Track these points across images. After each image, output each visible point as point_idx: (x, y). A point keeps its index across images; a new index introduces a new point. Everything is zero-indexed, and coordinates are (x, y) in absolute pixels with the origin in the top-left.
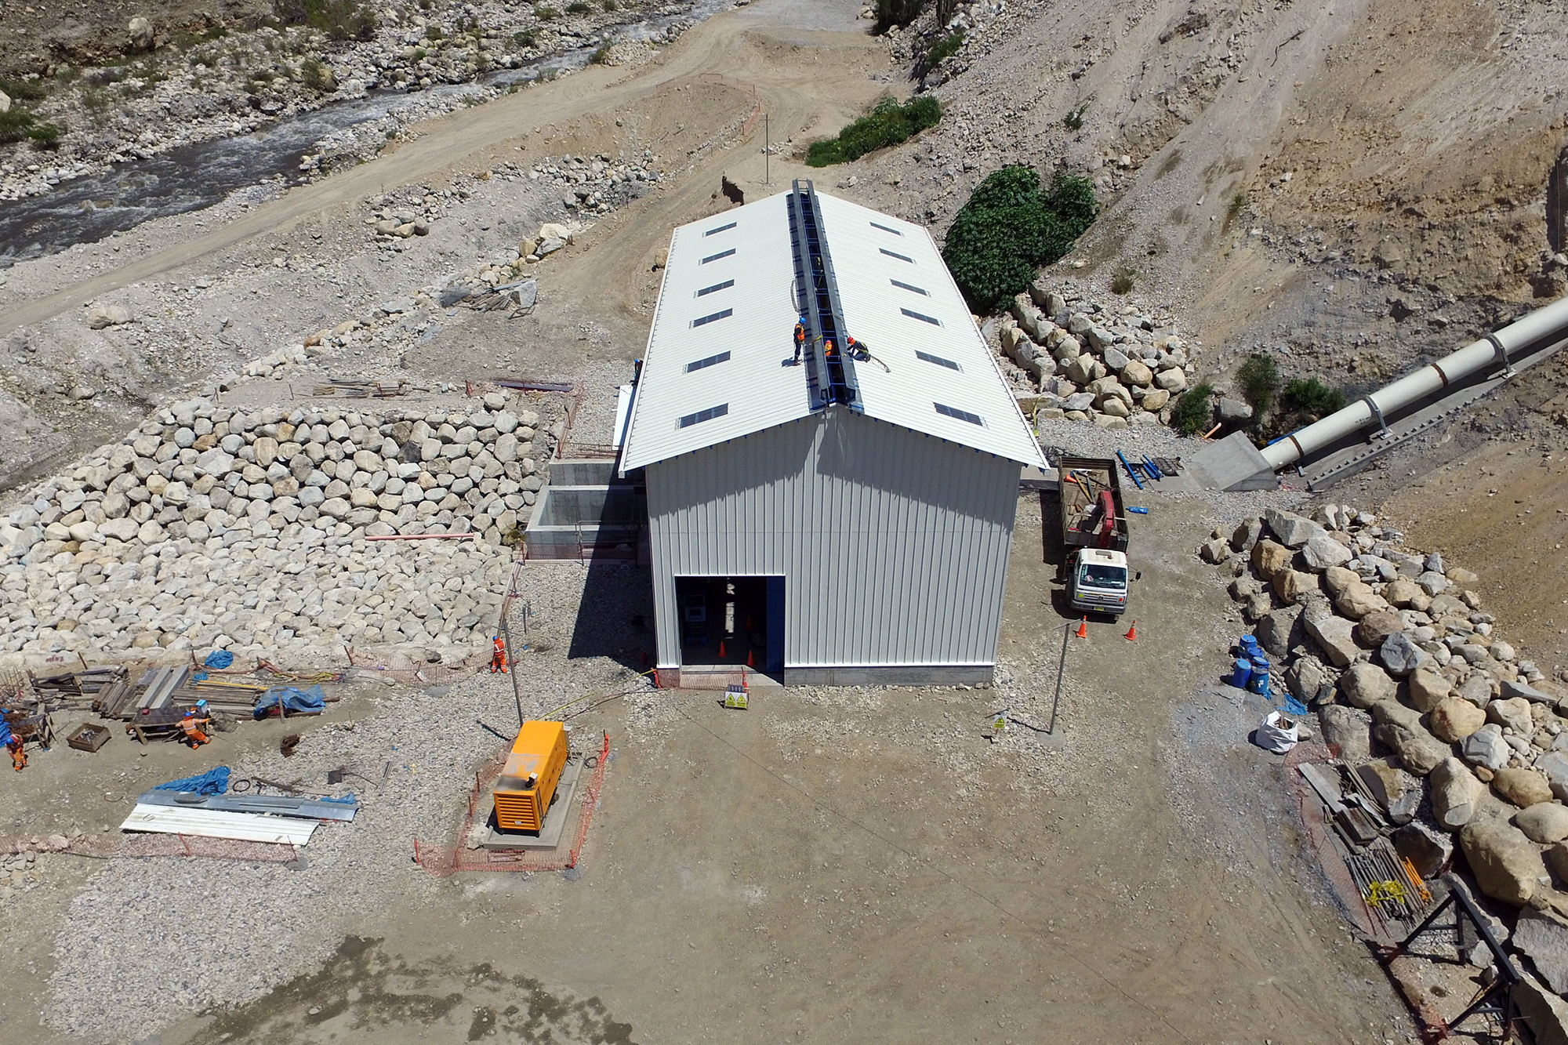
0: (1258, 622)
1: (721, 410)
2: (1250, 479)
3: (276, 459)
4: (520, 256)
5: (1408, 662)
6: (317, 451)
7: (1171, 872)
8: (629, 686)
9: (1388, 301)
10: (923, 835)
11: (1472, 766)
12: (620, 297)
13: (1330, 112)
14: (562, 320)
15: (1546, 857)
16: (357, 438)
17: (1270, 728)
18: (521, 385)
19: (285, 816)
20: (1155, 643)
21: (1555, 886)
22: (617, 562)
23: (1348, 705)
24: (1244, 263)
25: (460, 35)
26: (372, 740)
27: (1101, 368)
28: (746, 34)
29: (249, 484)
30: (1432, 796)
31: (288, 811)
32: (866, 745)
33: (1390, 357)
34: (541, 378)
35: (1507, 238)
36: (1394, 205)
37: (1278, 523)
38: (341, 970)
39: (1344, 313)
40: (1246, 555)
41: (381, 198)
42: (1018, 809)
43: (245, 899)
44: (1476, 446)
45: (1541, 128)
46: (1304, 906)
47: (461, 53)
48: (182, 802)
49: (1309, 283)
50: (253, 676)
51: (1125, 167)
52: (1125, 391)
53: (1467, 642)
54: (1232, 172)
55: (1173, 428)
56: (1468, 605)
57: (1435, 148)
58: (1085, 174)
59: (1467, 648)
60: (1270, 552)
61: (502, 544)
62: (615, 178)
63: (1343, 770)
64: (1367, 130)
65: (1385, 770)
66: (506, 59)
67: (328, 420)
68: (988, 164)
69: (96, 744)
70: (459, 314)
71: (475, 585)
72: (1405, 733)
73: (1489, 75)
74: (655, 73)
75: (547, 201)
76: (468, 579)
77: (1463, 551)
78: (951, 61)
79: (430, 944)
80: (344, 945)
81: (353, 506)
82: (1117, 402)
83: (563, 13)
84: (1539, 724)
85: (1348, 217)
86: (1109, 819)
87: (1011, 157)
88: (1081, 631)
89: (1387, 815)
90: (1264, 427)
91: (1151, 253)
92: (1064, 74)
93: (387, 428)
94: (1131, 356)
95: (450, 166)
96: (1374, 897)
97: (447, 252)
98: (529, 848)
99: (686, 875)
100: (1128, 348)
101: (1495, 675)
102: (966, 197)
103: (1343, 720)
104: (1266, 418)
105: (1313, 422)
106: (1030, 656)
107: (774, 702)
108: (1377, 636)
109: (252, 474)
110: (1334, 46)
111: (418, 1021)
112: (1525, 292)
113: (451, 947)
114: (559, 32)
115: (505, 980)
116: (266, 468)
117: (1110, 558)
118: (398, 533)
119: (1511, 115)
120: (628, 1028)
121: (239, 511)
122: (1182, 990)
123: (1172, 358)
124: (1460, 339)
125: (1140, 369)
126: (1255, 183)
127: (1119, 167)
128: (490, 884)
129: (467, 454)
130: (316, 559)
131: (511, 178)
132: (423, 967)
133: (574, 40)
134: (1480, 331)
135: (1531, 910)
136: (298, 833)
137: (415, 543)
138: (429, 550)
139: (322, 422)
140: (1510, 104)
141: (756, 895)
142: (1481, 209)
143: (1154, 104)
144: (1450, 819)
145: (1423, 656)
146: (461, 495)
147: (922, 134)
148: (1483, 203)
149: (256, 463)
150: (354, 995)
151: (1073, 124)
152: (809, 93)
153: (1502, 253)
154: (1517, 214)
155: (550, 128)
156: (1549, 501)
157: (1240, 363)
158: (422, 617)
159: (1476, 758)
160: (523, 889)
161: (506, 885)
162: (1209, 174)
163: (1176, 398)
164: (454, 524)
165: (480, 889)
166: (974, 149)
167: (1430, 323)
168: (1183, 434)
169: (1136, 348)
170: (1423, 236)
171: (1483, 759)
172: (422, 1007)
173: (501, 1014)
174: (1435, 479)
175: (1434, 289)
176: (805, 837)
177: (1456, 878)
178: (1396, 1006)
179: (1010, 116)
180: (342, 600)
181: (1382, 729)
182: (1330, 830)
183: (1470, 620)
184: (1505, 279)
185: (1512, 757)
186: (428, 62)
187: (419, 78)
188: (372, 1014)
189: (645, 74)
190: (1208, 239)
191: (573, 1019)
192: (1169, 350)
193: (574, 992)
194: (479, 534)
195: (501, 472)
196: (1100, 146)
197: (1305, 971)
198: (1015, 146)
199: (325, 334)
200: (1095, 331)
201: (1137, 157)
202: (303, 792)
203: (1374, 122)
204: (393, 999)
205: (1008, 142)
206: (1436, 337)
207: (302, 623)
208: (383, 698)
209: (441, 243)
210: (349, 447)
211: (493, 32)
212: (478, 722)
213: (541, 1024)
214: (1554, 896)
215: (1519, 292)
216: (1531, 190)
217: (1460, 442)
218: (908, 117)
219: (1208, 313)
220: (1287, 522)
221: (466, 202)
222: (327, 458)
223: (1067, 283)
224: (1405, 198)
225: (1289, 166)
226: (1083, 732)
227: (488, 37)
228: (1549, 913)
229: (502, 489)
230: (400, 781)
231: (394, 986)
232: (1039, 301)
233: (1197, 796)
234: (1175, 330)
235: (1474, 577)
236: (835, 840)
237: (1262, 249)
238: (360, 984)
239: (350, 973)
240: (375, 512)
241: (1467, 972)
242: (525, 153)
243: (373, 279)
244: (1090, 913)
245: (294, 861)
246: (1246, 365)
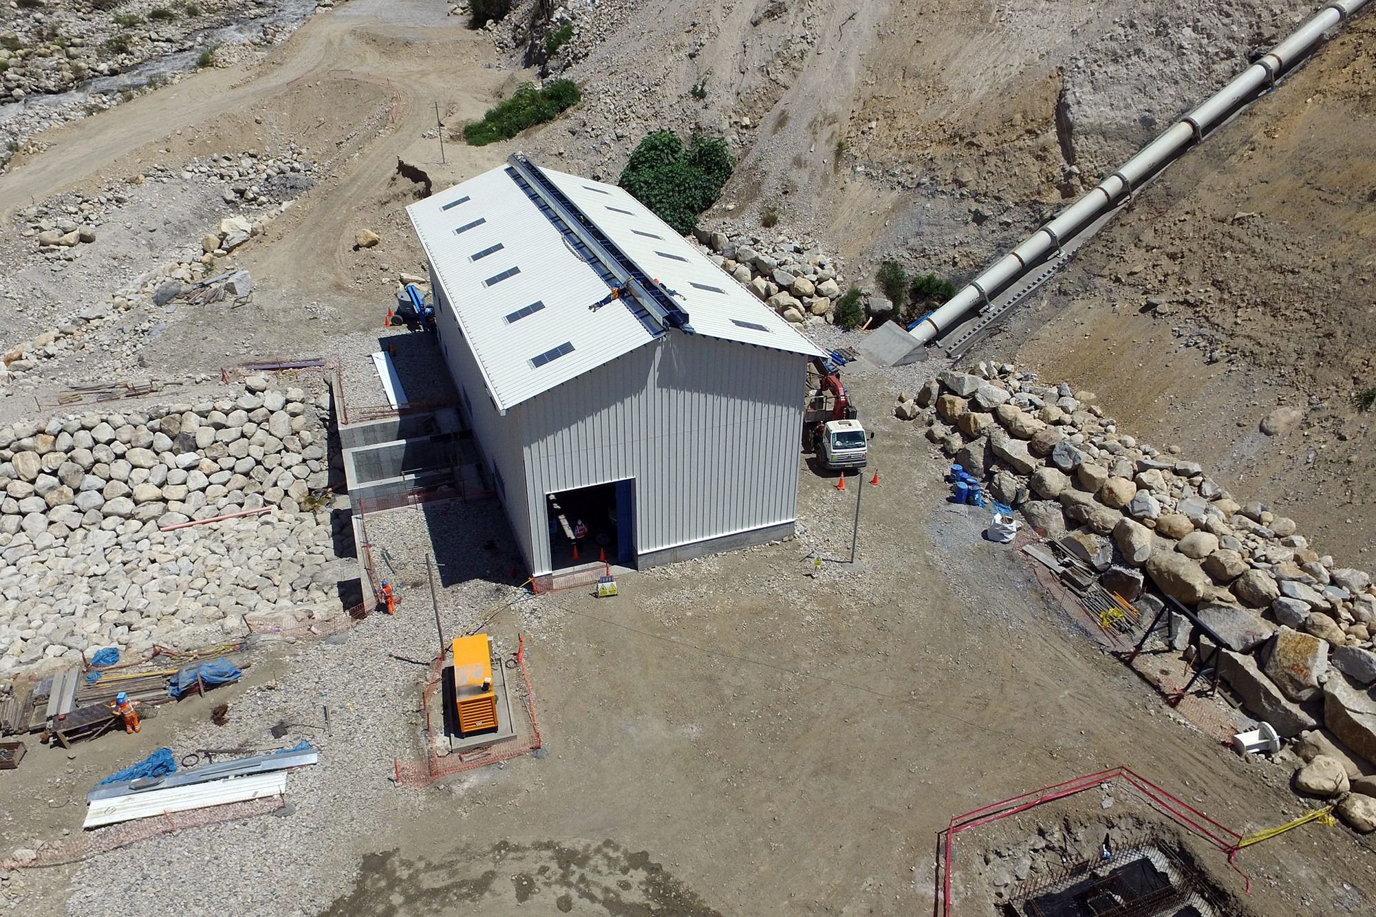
0: (955, 455)
1: (567, 348)
2: (909, 355)
3: (41, 471)
4: (205, 252)
5: (1074, 460)
6: (85, 458)
7: (974, 639)
8: (509, 599)
9: (970, 211)
10: (796, 656)
11: (1140, 520)
12: (332, 277)
13: (891, 74)
14: (284, 304)
15: (1203, 566)
16: (126, 437)
17: (998, 525)
18: (277, 366)
19: (250, 774)
20: (893, 483)
21: (1215, 584)
22: (447, 501)
23: (1041, 499)
24: (858, 194)
25: (41, 45)
26: (298, 693)
27: (773, 286)
28: (353, 32)
29: (17, 499)
30: (1120, 547)
31: (251, 770)
32: (722, 601)
33: (980, 252)
34: (289, 357)
35: (1038, 157)
36: (957, 140)
37: (952, 381)
38: (374, 884)
39: (942, 223)
40: (932, 409)
41: (35, 209)
42: (853, 621)
43: (247, 853)
44: (1066, 306)
45: (1043, 77)
46: (1066, 640)
47: (51, 62)
48: (138, 789)
49: (911, 204)
50: (150, 663)
51: (747, 127)
52: (797, 302)
53: (1105, 440)
54: (830, 124)
55: (837, 325)
56: (1096, 415)
57: (975, 96)
58: (716, 135)
59: (1107, 443)
60: (952, 403)
61: (301, 511)
62: (269, 171)
63: (1052, 544)
64: (923, 85)
65: (1081, 537)
66: (103, 67)
67: (90, 425)
68: (636, 135)
69: (16, 758)
70: (177, 312)
71: (293, 551)
72: (1088, 508)
73: (997, 41)
74: (276, 73)
75: (207, 199)
76: (283, 547)
77: (1083, 379)
78: (567, 48)
79: (443, 841)
80: (364, 864)
81: (137, 503)
82: (794, 311)
83: (146, 20)
84: (1170, 483)
85: (927, 152)
86: (917, 613)
87: (654, 126)
88: (840, 485)
89: (1092, 567)
90: (903, 316)
91: (785, 193)
92: (683, 54)
93: (156, 423)
94: (796, 274)
95: (98, 173)
96: (1105, 622)
97: (120, 256)
98: (493, 743)
99: (632, 730)
100: (792, 268)
101: (1130, 458)
102: (625, 162)
103: (1042, 510)
104: (903, 309)
105: (938, 308)
106: (812, 511)
107: (636, 584)
108: (1047, 447)
109: (20, 490)
110: (881, 24)
111: (468, 902)
112: (1055, 196)
113: (464, 838)
114: (150, 38)
115: (525, 849)
116: (33, 482)
117: (850, 425)
118: (191, 520)
119: (1020, 69)
120: (645, 854)
121: (14, 528)
122: (1016, 715)
123: (826, 272)
124: (1021, 234)
125: (806, 283)
126: (849, 132)
127: (742, 127)
128: (472, 780)
129: (243, 435)
130: (118, 557)
131: (165, 180)
132: (449, 860)
133: (169, 45)
134: (1032, 226)
135: (1206, 603)
136: (273, 785)
137: (215, 525)
138: (232, 529)
139: (83, 428)
140: (1017, 61)
141: (694, 731)
142: (1018, 138)
143: (759, 75)
144: (1138, 558)
145: (1083, 454)
146: (246, 474)
147: (569, 111)
148: (1019, 133)
149: (19, 478)
150: (397, 899)
151: (699, 94)
152: (436, 83)
153: (1037, 169)
154: (1041, 140)
155: (190, 129)
156: (1125, 335)
157: (877, 269)
158: (254, 589)
159: (1141, 514)
160: (503, 777)
161: (487, 777)
162: (813, 126)
163: (834, 303)
164: (247, 501)
165: (466, 786)
166: (622, 120)
167: (1001, 224)
168: (847, 329)
169: (797, 267)
170: (983, 161)
171: (1146, 513)
172: (464, 890)
173: (536, 875)
174: (1045, 332)
175: (998, 199)
176: (710, 679)
177: (1151, 596)
178: (1146, 688)
179: (646, 91)
180: (165, 589)
181: (1072, 510)
182: (1060, 585)
183: (1100, 425)
184: (1042, 187)
185: (1162, 508)
186: (16, 73)
187: (10, 89)
188: (423, 909)
189: (266, 74)
190: (825, 178)
191: (597, 861)
192: (822, 266)
193: (588, 841)
194: (275, 507)
195: (281, 447)
196: (724, 110)
197: (1084, 681)
198: (655, 115)
199: (26, 348)
200: (762, 258)
201: (754, 119)
202: (255, 751)
203: (926, 79)
204: (434, 892)
205: (649, 113)
206: (1006, 234)
207: (133, 617)
208: (291, 655)
209: (112, 248)
210: (119, 448)
211: (78, 41)
212: (390, 656)
213: (574, 872)
214: (1216, 590)
215: (1052, 195)
216: (1047, 122)
217: (1054, 304)
218: (551, 98)
219: (841, 234)
220: (958, 379)
221: (124, 207)
222: (97, 461)
223: (724, 223)
224: (964, 134)
225: (872, 116)
226: (873, 557)
227: (73, 45)
228: (1217, 602)
229: (287, 462)
230: (343, 720)
231: (428, 881)
232: (705, 240)
233: (967, 584)
234: (820, 251)
235: (1093, 396)
236: (733, 675)
237: (867, 182)
238: (397, 889)
239: (383, 883)
240: (162, 504)
241: (1176, 655)
242: (170, 155)
243: (51, 290)
244: (935, 680)
245: (282, 808)
246: (881, 271)
